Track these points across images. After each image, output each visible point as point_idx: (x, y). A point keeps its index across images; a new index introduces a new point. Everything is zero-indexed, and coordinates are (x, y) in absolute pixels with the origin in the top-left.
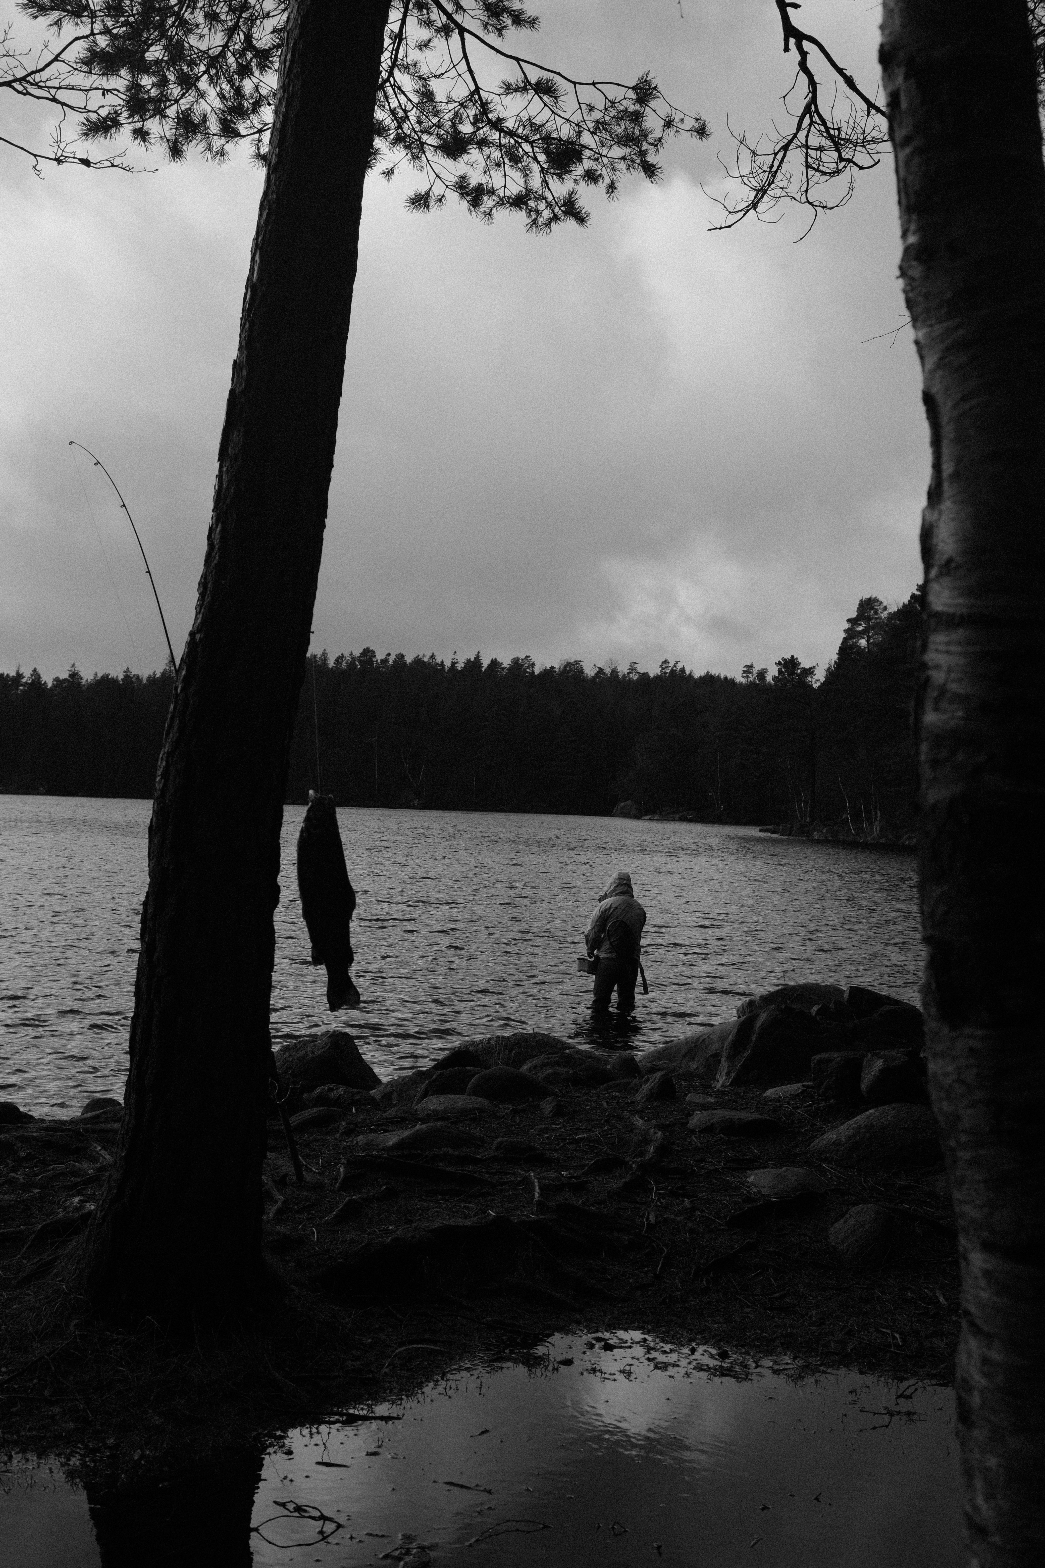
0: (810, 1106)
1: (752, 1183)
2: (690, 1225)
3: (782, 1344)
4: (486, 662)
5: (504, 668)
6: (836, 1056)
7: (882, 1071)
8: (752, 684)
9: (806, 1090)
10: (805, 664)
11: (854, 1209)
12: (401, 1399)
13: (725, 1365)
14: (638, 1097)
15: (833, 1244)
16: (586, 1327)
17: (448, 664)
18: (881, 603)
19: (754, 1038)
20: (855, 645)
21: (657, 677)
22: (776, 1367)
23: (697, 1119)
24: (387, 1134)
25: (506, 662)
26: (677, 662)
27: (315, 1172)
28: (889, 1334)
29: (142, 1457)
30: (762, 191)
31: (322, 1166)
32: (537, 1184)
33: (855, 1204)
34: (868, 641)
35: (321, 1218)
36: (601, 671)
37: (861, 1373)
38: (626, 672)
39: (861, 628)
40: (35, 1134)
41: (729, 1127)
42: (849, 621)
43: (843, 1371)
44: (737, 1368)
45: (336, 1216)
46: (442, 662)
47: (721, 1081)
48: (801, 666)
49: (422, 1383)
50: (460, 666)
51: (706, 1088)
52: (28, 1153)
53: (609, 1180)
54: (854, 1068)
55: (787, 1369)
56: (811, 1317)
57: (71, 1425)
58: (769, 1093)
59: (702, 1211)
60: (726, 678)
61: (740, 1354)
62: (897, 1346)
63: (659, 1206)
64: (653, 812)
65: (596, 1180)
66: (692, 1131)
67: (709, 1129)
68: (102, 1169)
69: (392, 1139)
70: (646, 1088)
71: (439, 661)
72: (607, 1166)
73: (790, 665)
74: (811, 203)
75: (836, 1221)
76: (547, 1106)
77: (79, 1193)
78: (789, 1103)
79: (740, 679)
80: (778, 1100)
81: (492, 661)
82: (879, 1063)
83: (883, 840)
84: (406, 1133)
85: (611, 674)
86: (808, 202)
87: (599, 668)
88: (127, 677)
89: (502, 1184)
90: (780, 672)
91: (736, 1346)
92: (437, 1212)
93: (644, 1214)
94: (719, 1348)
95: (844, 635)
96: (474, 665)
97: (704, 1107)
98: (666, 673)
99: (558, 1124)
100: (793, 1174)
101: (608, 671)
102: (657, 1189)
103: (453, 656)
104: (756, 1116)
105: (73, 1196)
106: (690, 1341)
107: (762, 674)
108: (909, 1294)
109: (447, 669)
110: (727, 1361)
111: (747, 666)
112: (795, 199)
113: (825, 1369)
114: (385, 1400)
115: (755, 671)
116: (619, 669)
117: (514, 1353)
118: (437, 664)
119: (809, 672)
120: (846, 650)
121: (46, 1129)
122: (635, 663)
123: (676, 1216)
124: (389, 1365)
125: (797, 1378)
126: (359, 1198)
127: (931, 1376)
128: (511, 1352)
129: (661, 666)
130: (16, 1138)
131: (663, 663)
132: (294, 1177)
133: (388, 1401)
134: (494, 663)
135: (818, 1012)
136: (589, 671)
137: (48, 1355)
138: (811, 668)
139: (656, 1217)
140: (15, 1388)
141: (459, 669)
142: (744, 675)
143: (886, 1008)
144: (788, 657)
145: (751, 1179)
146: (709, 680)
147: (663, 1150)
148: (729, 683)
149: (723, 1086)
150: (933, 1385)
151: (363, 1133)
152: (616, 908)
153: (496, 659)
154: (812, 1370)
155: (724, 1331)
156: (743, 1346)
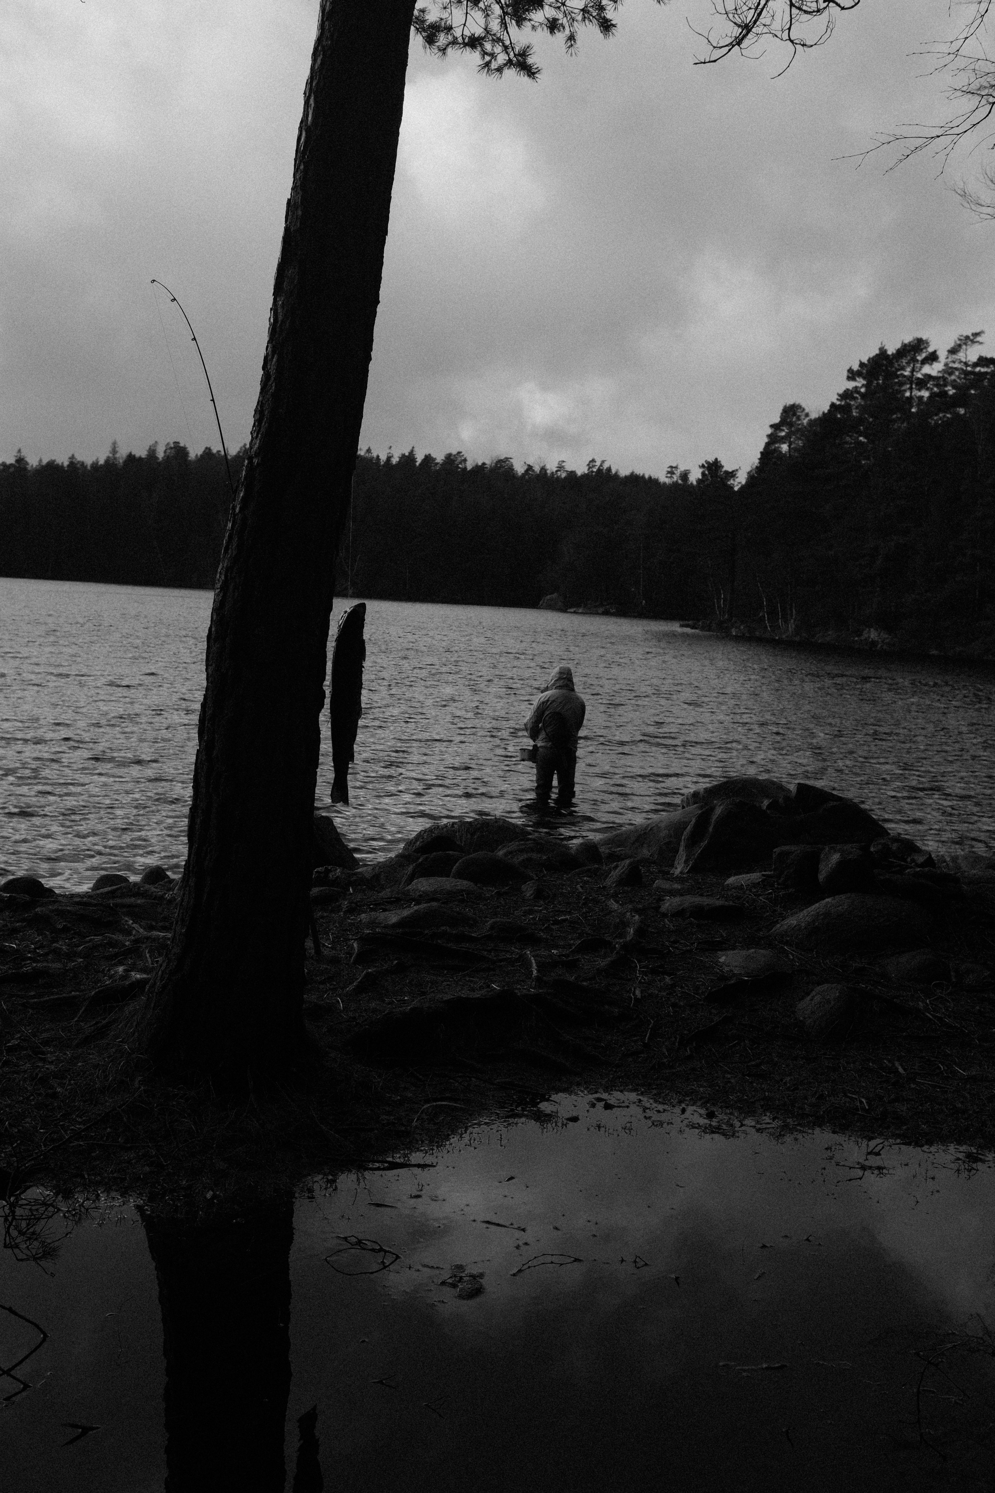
0: (771, 893)
1: (723, 963)
2: (673, 1000)
3: (762, 1106)
4: (419, 458)
5: (438, 463)
6: (795, 849)
7: (840, 863)
8: (675, 484)
9: (766, 879)
10: (728, 467)
11: (819, 988)
12: (433, 1149)
13: (714, 1124)
14: (608, 882)
15: (801, 1019)
16: (586, 1088)
17: (383, 458)
18: (804, 410)
19: (711, 829)
20: (777, 451)
21: (584, 476)
22: (758, 1126)
23: (669, 904)
24: (387, 913)
25: (439, 457)
26: (603, 462)
27: (327, 947)
28: (856, 1099)
29: (214, 1197)
30: (747, 28)
31: (333, 941)
32: (533, 961)
33: (819, 984)
34: (789, 446)
35: (342, 989)
36: (530, 468)
37: (834, 1132)
38: (555, 469)
39: (783, 434)
40: (68, 908)
41: (698, 912)
42: (772, 426)
43: (817, 1130)
44: (724, 1127)
45: (357, 986)
46: (378, 456)
47: (679, 868)
48: (724, 469)
49: (449, 1135)
50: (395, 460)
51: (666, 875)
52: (64, 925)
53: (595, 959)
54: (813, 860)
55: (768, 1128)
56: (785, 1083)
57: (147, 1169)
58: (731, 880)
59: (682, 987)
60: (650, 478)
61: (725, 1114)
62: (863, 1109)
63: (644, 983)
64: (578, 606)
65: (584, 958)
66: (664, 915)
67: (680, 913)
68: (136, 941)
69: (393, 917)
70: (615, 874)
71: (375, 455)
72: (593, 945)
73: (713, 468)
74: (792, 41)
75: (803, 998)
76: (528, 890)
77: (121, 963)
78: (751, 891)
79: (663, 479)
80: (741, 887)
81: (426, 456)
82: (836, 857)
83: (797, 639)
84: (406, 913)
85: (540, 471)
86: (790, 39)
87: (529, 465)
88: (72, 464)
89: (501, 961)
90: (703, 474)
91: (721, 1107)
92: (448, 985)
93: (630, 989)
94: (707, 1109)
95: (766, 440)
96: (408, 459)
97: (672, 893)
98: (592, 472)
99: (541, 906)
100: (761, 956)
101: (537, 469)
102: (640, 968)
103: (389, 451)
104: (720, 903)
105: (116, 965)
106: (680, 1102)
107: (685, 476)
108: (871, 1064)
109: (382, 463)
110: (714, 1119)
111: (671, 467)
112: (776, 36)
113: (802, 1129)
114: (418, 1150)
115: (678, 473)
116: (548, 467)
117: (526, 1111)
118: (372, 458)
119: (732, 474)
120: (768, 455)
121: (78, 903)
122: (564, 461)
123: (660, 991)
124: (417, 1120)
125: (779, 1136)
126: (374, 971)
127: (895, 1136)
128: (523, 1110)
129: (588, 465)
130: (53, 911)
131: (590, 462)
132: (313, 951)
133: (421, 1151)
134: (428, 459)
135: (769, 807)
136: (519, 469)
137: (119, 1107)
138: (733, 471)
139: (642, 993)
140: (92, 1136)
141: (394, 463)
142: (669, 475)
143: (832, 804)
144: (711, 459)
145: (722, 959)
146: (634, 480)
147: (641, 932)
148: (653, 482)
149: (681, 873)
150: (898, 1144)
151: (365, 912)
152: (553, 701)
153: (430, 455)
154: (790, 1129)
155: (709, 1094)
156: (727, 1107)
